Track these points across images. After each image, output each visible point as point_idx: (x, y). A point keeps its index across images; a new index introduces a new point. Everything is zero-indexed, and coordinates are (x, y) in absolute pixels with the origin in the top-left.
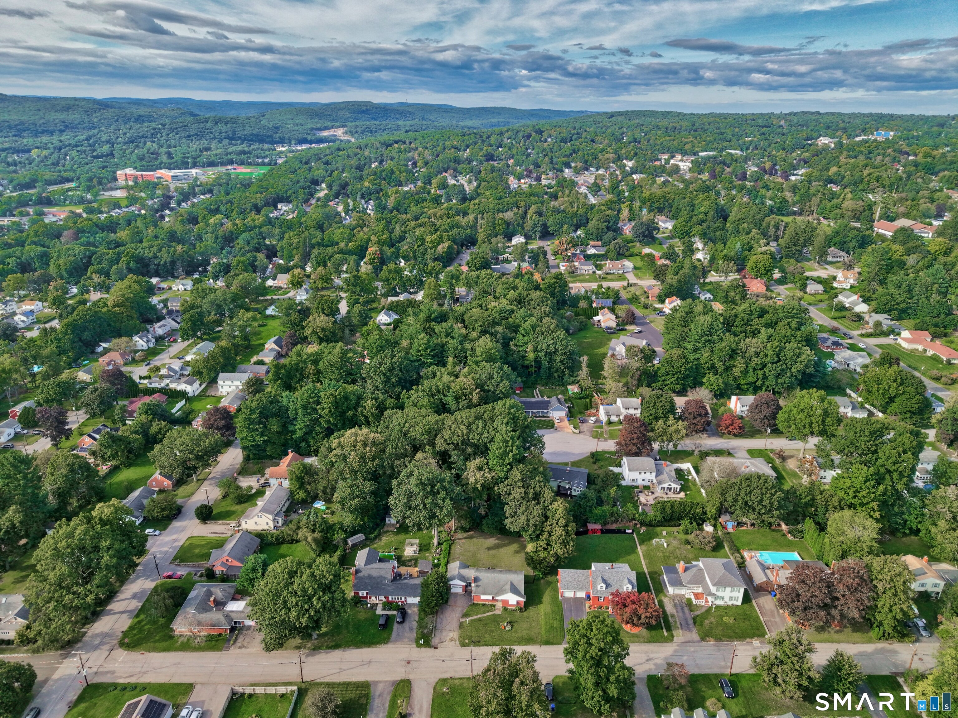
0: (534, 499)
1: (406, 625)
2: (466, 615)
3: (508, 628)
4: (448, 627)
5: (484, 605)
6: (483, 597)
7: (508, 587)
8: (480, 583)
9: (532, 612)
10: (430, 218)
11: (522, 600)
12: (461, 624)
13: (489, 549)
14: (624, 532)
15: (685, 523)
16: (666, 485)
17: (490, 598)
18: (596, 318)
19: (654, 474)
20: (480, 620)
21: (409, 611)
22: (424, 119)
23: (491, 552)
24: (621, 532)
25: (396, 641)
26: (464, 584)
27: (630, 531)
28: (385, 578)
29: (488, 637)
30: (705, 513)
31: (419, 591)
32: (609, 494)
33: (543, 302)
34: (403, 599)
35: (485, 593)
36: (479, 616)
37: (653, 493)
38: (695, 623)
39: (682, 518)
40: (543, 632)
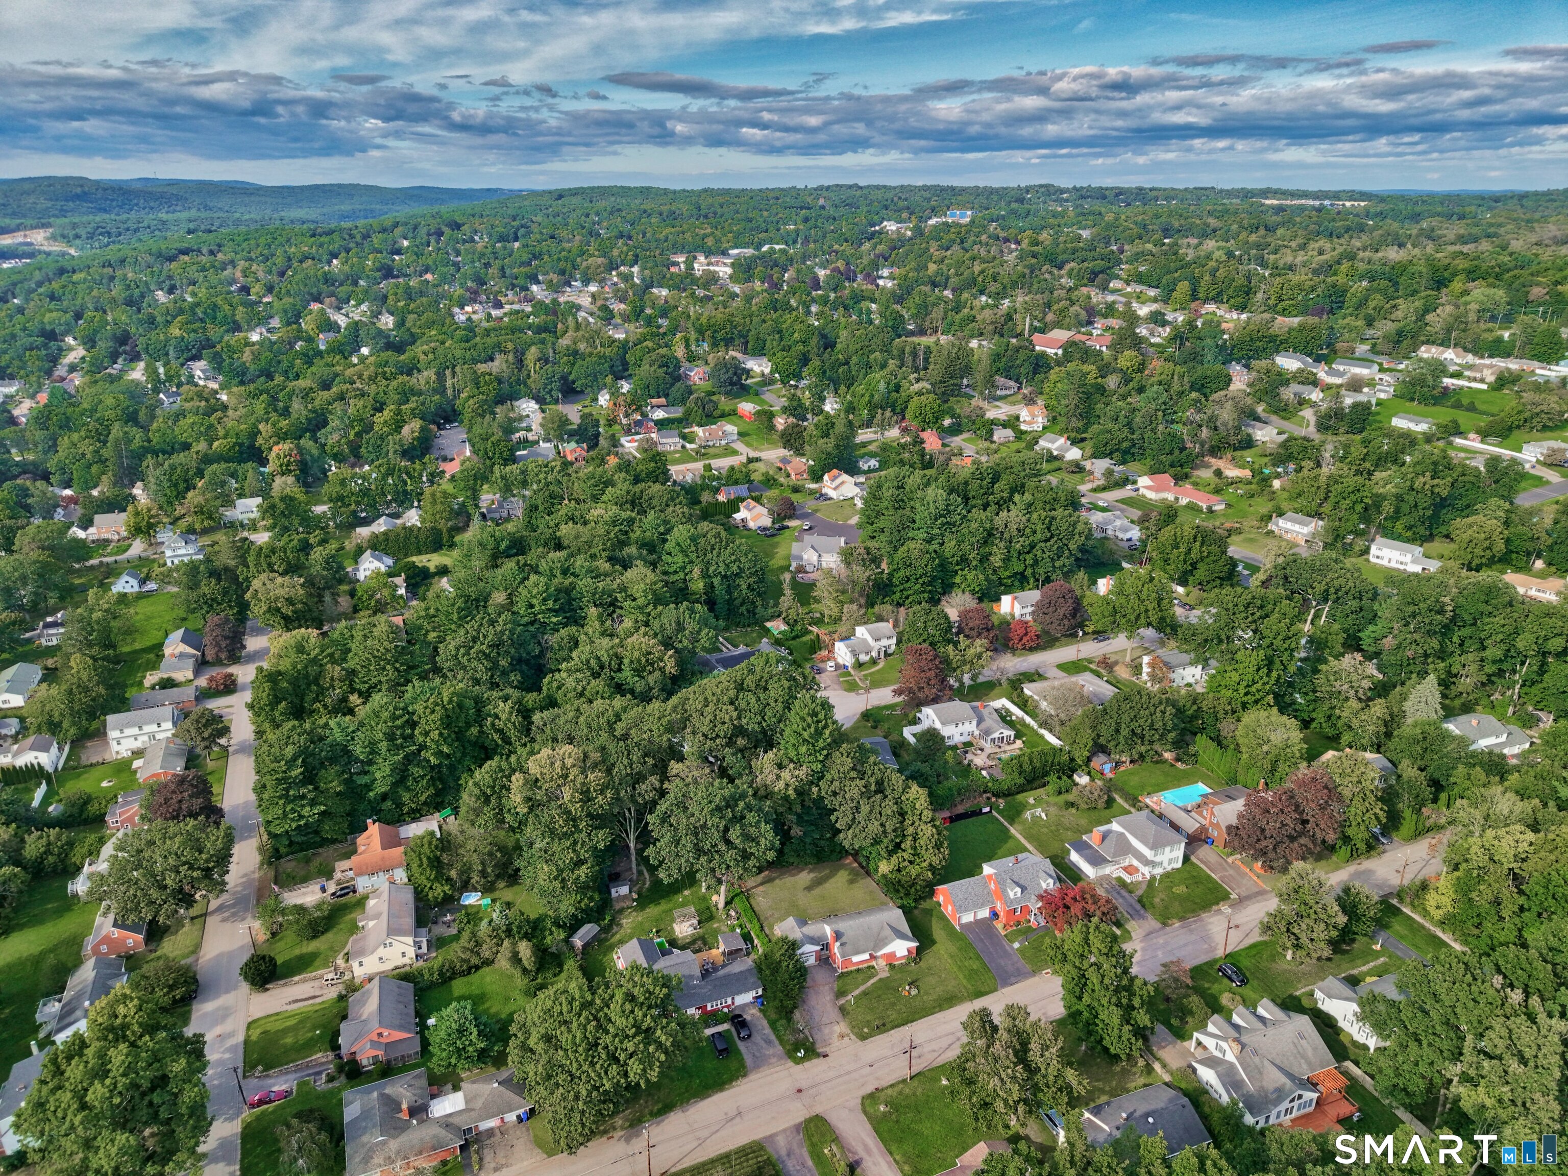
0: (876, 792)
1: (757, 1038)
2: (840, 994)
3: (914, 992)
4: (825, 1020)
5: (858, 970)
6: (856, 959)
7: (888, 932)
8: (844, 939)
9: (929, 958)
10: (352, 383)
11: (915, 944)
12: (842, 1010)
13: (809, 888)
14: (980, 813)
15: (1052, 778)
16: (996, 735)
17: (866, 956)
18: (738, 516)
19: (974, 723)
20: (865, 994)
21: (747, 1017)
22: (207, 208)
23: (817, 891)
24: (978, 813)
25: (757, 1067)
26: (818, 948)
27: (987, 810)
28: (691, 977)
29: (893, 1015)
30: (1072, 760)
31: (752, 980)
32: (946, 762)
33: (673, 499)
34: (729, 1001)
35: (858, 953)
36: (862, 988)
37: (982, 750)
38: (1143, 906)
39: (1046, 774)
40: (965, 982)
